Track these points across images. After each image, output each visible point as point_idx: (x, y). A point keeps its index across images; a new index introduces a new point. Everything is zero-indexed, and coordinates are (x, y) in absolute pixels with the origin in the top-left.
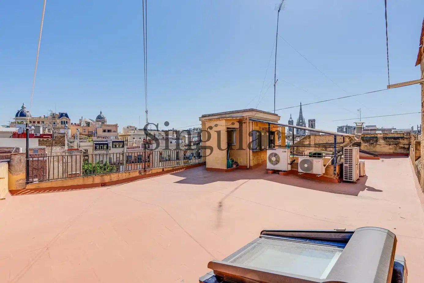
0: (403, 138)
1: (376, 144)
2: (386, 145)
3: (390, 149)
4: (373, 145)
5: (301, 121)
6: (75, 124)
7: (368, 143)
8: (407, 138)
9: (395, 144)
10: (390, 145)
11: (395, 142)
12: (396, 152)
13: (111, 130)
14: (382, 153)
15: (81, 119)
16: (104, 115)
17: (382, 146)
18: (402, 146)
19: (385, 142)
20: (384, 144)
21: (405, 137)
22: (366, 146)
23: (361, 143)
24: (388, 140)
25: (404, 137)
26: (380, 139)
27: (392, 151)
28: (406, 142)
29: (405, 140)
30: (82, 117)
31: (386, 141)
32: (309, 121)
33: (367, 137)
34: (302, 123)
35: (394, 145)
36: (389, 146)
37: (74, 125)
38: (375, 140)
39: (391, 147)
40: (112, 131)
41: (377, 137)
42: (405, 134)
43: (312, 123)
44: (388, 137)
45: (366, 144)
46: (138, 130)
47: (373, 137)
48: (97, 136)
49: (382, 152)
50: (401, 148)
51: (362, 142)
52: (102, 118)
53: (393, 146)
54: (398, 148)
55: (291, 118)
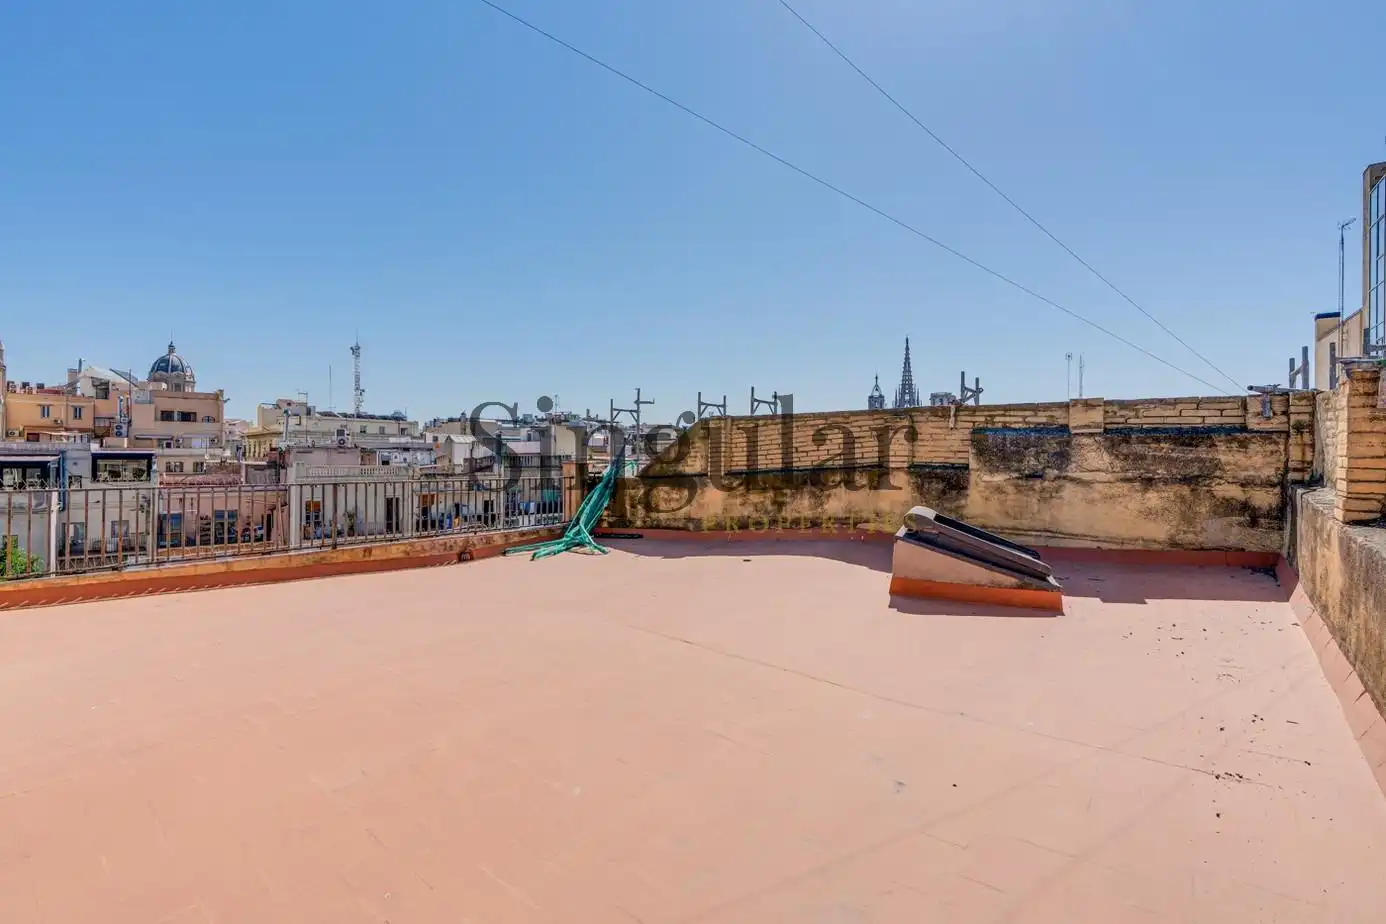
0: (1238, 434)
1: (1058, 478)
2: (1127, 486)
3: (1149, 514)
4: (1038, 484)
5: (906, 398)
6: (41, 387)
7: (1008, 469)
8: (1267, 436)
9: (1186, 480)
10: (1148, 482)
11: (1188, 463)
12: (1190, 537)
13: (195, 413)
14: (1095, 545)
15: (77, 368)
16: (182, 356)
17: (1096, 496)
18: (1235, 492)
19: (1118, 464)
20: (1109, 477)
21: (1253, 423)
22: (999, 489)
23: (966, 467)
24: (1138, 448)
25: (1244, 428)
26: (1085, 440)
27: (1159, 532)
28: (1259, 462)
29: (1254, 447)
30: (80, 362)
31: (1126, 457)
33: (1006, 427)
35: (1176, 487)
36: (1146, 490)
37: (34, 392)
38: (1052, 446)
39: (1153, 498)
40: (199, 417)
41: (1064, 428)
42: (1254, 407)
44: (1141, 430)
45: (999, 478)
46: (317, 415)
47: (1040, 429)
48: (132, 435)
49: (1096, 539)
50: (1228, 507)
51: (973, 464)
52: (174, 368)
53: (1171, 492)
54: (1203, 509)
55: (877, 388)
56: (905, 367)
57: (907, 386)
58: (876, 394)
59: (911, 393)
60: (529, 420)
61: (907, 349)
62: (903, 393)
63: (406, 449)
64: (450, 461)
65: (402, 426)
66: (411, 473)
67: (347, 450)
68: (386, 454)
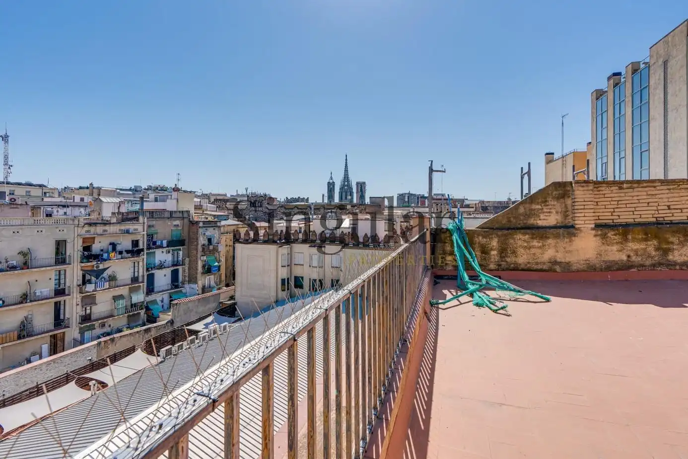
5: (346, 183)
32: (358, 183)
34: (347, 186)
43: (361, 186)
55: (331, 178)
56: (345, 169)
57: (346, 178)
58: (331, 181)
59: (348, 181)
60: (138, 189)
61: (346, 160)
62: (344, 181)
63: (64, 206)
64: (99, 214)
65: (44, 191)
66: (76, 222)
67: (19, 206)
68: (49, 209)
